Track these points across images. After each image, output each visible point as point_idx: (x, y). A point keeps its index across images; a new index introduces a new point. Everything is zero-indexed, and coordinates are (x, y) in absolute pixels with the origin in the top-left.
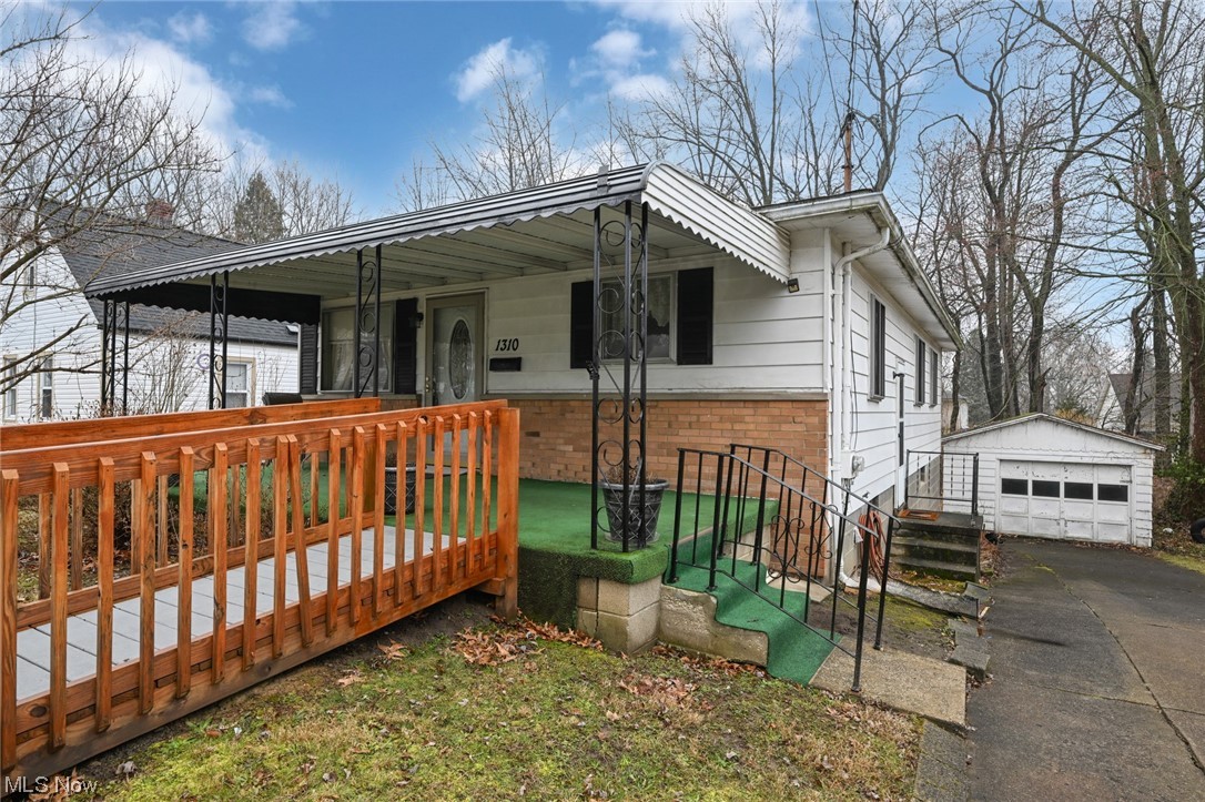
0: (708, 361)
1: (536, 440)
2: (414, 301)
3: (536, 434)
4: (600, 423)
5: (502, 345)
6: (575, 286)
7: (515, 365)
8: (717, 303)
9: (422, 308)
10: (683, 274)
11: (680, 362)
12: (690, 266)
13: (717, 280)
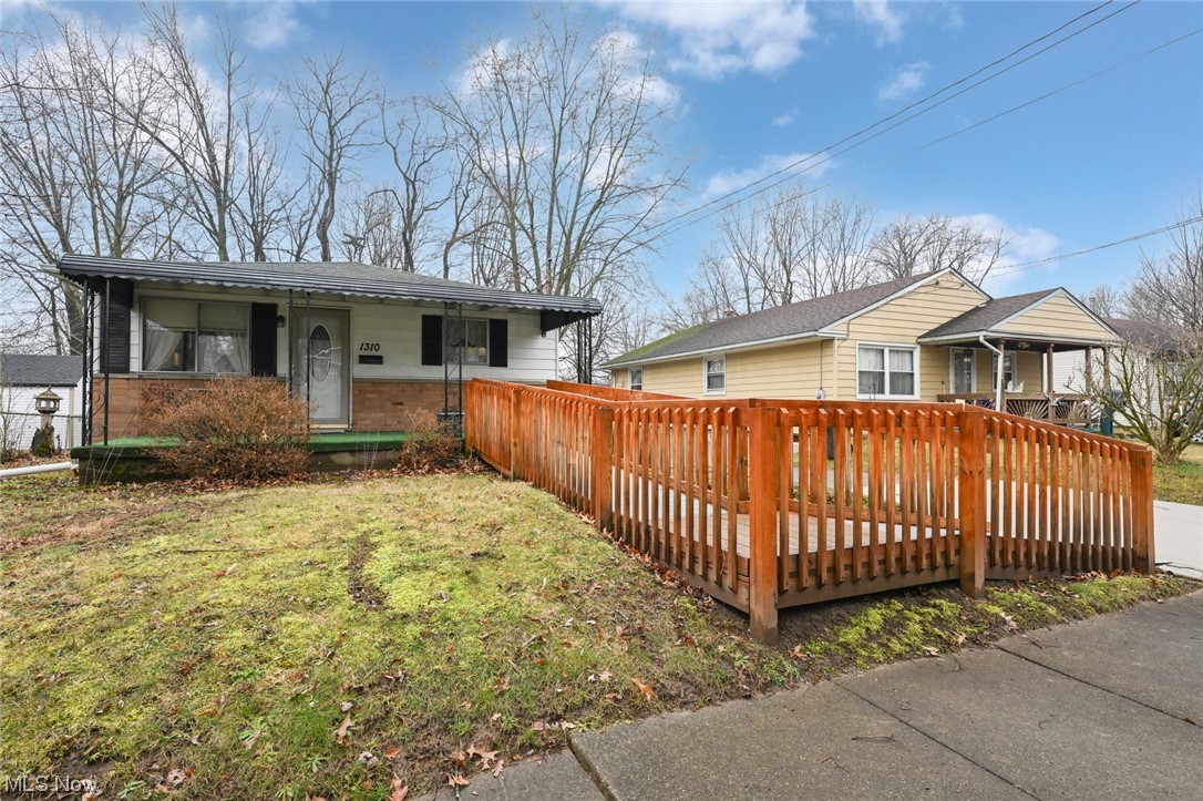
0: (505, 365)
1: (400, 407)
2: (275, 306)
3: (401, 404)
4: (449, 396)
5: (365, 346)
6: (425, 318)
7: (378, 360)
8: (510, 338)
9: (283, 310)
10: (492, 321)
11: (491, 365)
12: (495, 317)
13: (509, 328)
